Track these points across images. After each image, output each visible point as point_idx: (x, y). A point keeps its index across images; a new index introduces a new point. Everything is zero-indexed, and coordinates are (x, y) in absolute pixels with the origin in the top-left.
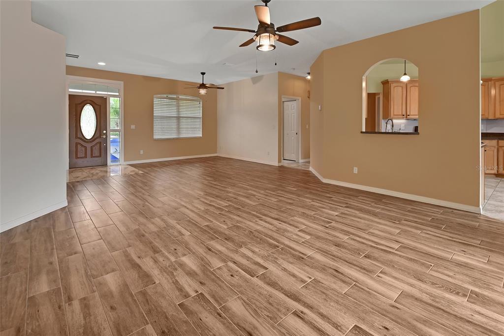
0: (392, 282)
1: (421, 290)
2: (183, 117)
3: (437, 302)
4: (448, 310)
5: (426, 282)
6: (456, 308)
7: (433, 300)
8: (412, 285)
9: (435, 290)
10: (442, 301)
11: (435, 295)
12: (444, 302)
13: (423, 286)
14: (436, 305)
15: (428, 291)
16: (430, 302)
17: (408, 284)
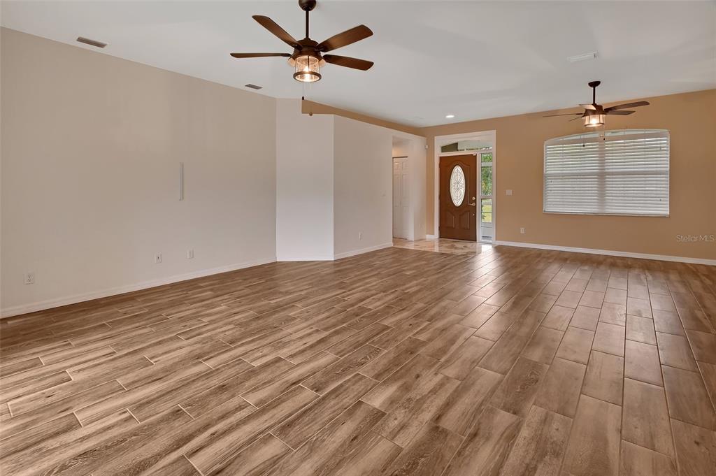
0: (104, 422)
1: (66, 445)
2: (613, 174)
3: (33, 452)
4: (14, 457)
5: (74, 459)
6: (7, 467)
7: (40, 449)
8: (83, 439)
9: (52, 462)
10: (29, 458)
11: (45, 456)
12: (26, 459)
13: (71, 452)
14: (32, 449)
15: (57, 453)
16: (42, 445)
17: (89, 437)
